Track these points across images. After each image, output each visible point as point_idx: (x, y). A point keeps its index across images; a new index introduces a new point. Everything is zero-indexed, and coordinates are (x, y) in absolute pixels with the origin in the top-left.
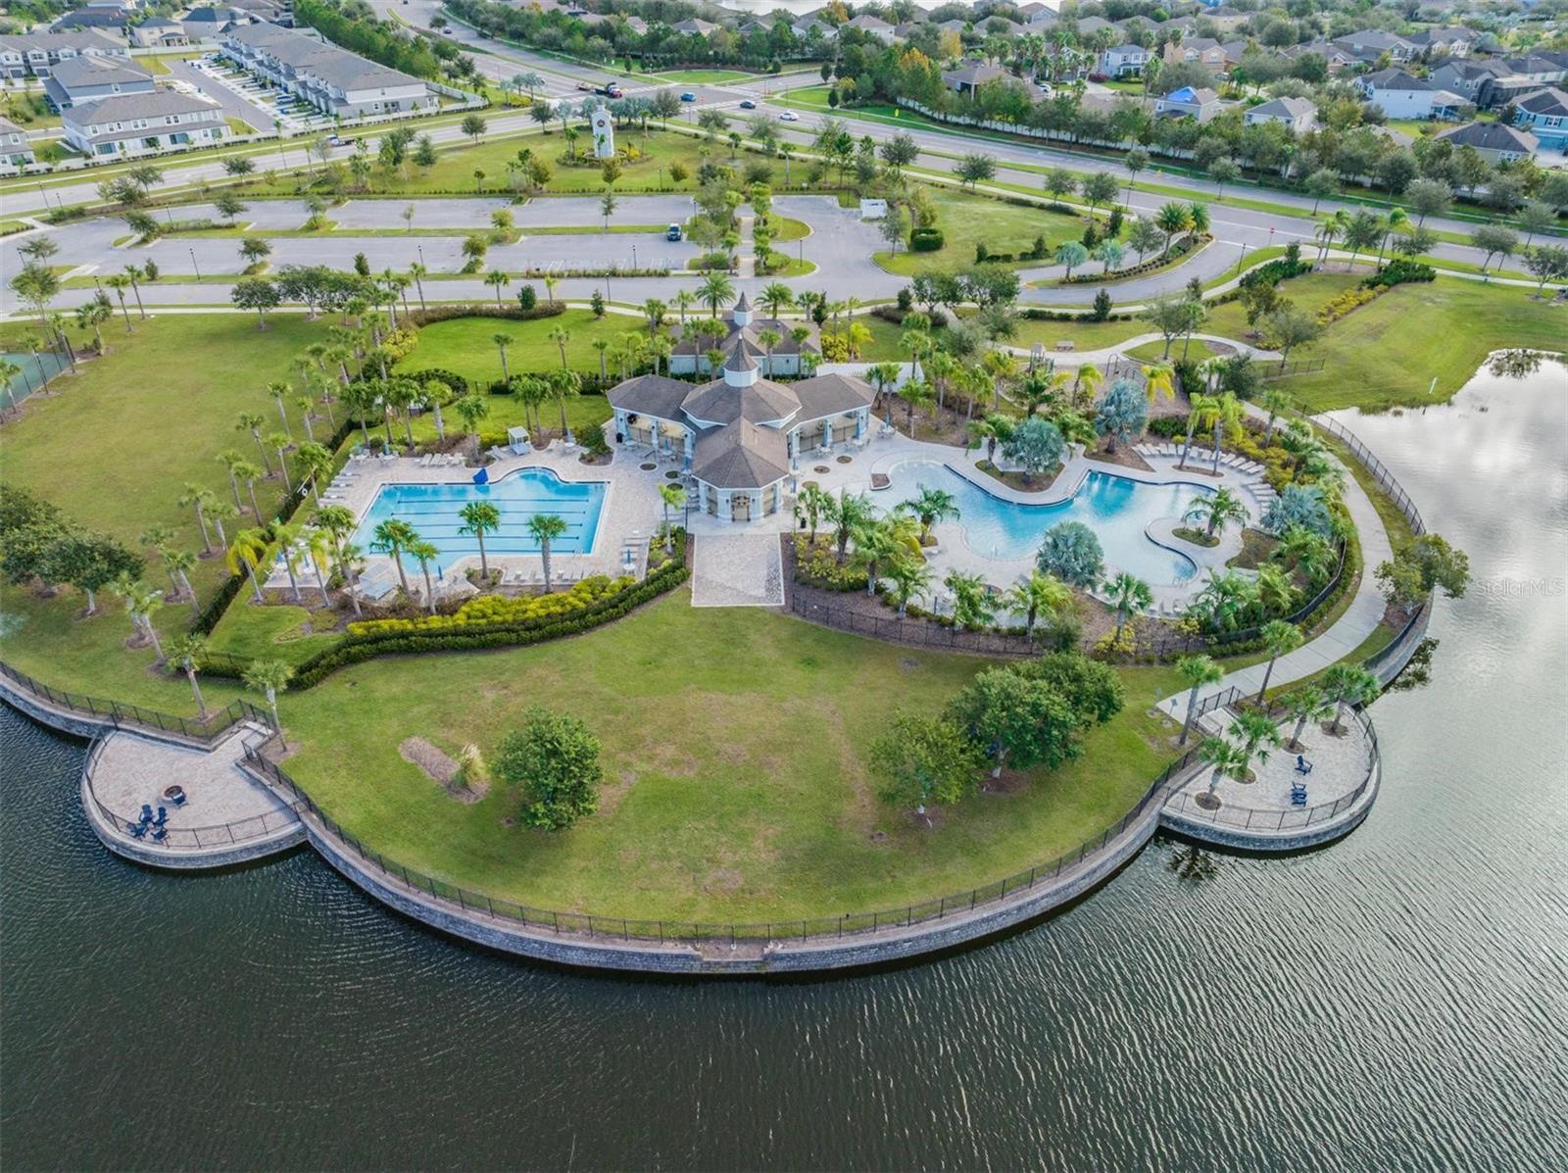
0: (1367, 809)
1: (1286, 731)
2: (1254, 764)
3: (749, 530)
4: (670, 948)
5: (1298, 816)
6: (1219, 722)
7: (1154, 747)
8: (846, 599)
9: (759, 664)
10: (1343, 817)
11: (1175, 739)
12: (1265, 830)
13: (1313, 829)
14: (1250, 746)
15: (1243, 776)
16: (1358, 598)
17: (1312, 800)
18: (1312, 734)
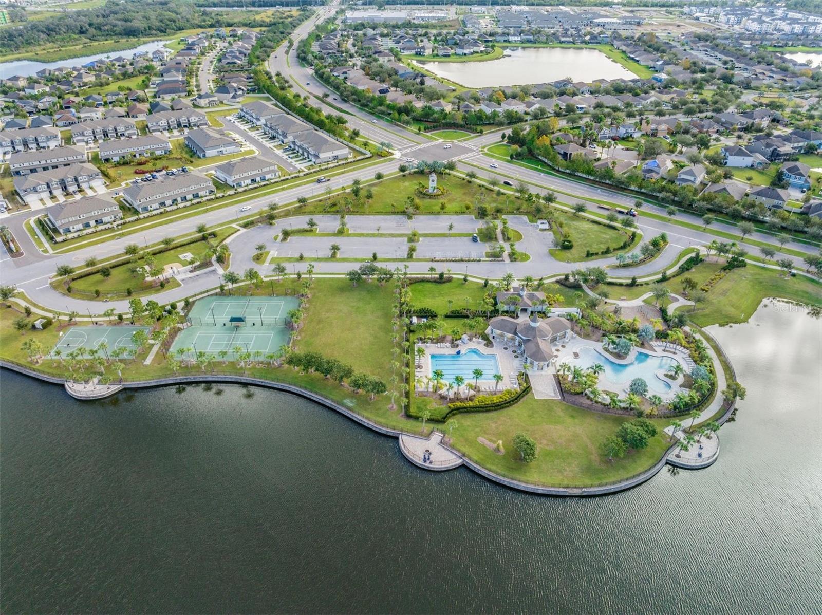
0: (716, 459)
1: (696, 438)
2: (689, 447)
3: (543, 373)
4: (561, 489)
5: (700, 460)
6: (680, 435)
7: (664, 442)
8: (577, 397)
9: (560, 417)
10: (711, 460)
11: (669, 440)
12: (692, 463)
13: (703, 463)
14: (688, 443)
15: (687, 450)
16: (716, 398)
17: (703, 456)
18: (703, 439)
